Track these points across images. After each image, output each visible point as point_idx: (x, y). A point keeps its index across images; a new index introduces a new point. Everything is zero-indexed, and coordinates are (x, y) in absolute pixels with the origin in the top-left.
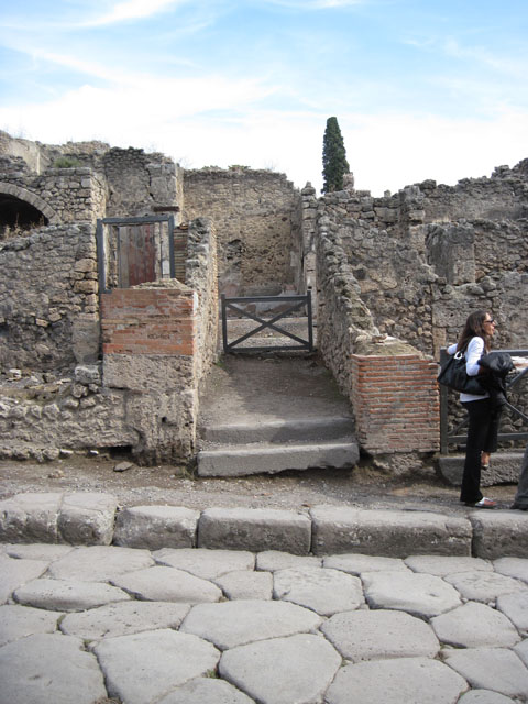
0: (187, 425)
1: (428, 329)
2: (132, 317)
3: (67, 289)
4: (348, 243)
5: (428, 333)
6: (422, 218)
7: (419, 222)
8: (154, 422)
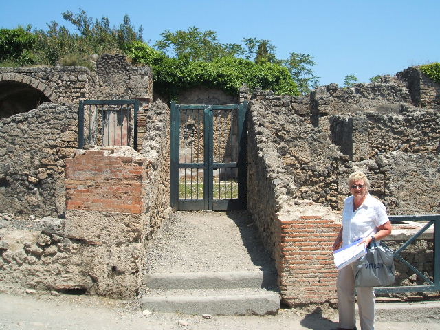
0: (133, 273)
1: (334, 196)
2: (91, 179)
3: (53, 154)
4: (272, 125)
5: (334, 199)
6: (328, 111)
7: (326, 114)
8: (105, 270)
